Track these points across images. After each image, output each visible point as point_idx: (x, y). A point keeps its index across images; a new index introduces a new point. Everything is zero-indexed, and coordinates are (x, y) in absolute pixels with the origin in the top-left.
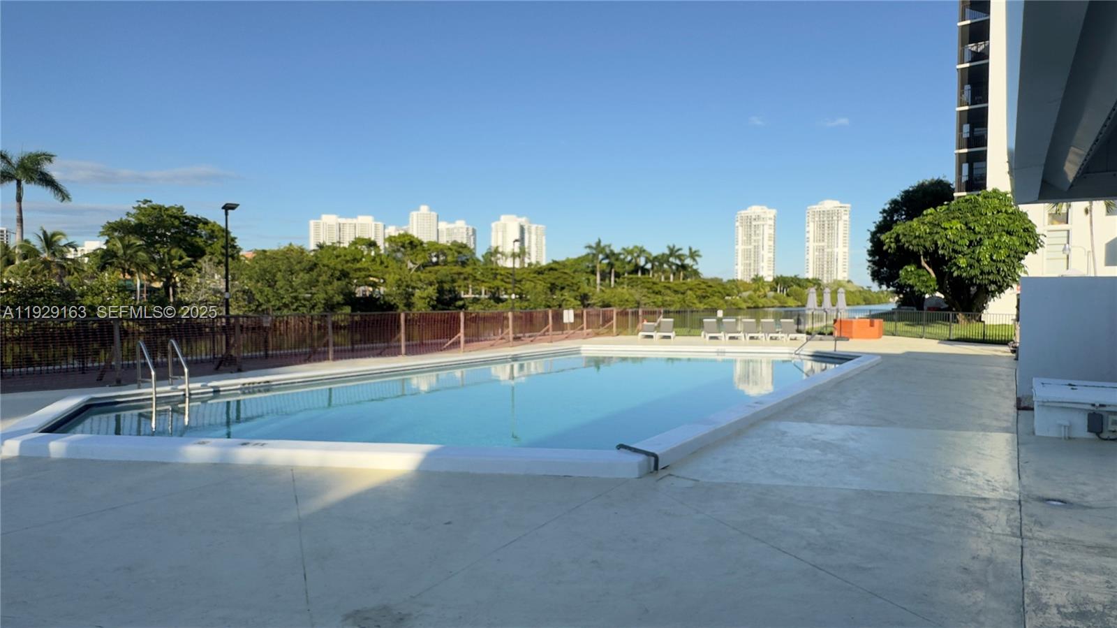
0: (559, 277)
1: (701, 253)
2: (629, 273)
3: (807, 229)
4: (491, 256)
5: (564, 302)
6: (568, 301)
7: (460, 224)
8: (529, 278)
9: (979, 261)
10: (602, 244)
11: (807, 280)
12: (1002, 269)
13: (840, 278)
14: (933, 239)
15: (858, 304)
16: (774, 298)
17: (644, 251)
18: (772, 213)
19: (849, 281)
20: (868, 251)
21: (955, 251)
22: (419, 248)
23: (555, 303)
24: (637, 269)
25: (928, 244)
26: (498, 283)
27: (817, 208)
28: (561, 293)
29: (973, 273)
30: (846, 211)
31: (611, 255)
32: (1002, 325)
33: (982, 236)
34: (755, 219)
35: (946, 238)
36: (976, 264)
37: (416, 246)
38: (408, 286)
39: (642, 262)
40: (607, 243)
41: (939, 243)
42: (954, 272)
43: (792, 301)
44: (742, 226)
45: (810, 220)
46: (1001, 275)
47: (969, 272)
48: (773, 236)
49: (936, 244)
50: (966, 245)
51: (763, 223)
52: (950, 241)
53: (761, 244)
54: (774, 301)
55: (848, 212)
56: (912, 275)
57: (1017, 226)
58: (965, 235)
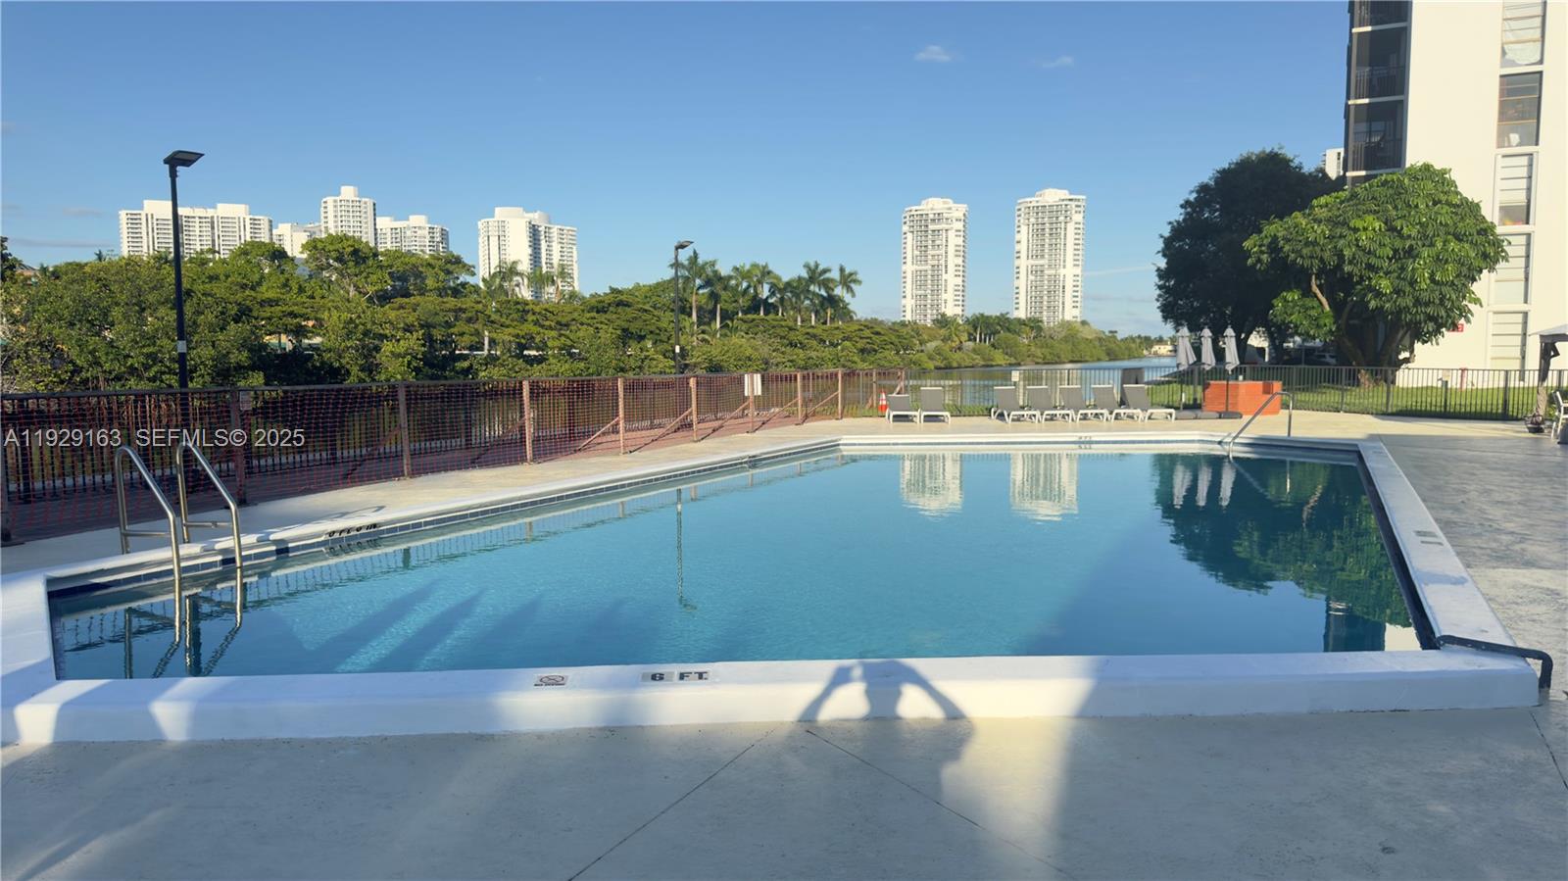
0: (635, 318)
1: (859, 277)
2: (745, 312)
3: (1018, 237)
4: (503, 279)
5: (646, 362)
6: (653, 359)
7: (418, 220)
8: (585, 320)
9: (1413, 283)
10: (700, 261)
11: (1019, 320)
12: (1448, 296)
13: (1068, 317)
14: (1335, 247)
15: (1099, 360)
16: (974, 351)
17: (769, 273)
18: (959, 210)
19: (1084, 323)
20: (1158, 270)
21: (1370, 267)
22: (370, 262)
23: (633, 363)
24: (756, 304)
25: (1327, 255)
26: (529, 328)
27: (1034, 201)
28: (639, 346)
29: (1402, 302)
30: (1079, 206)
31: (714, 280)
32: (1427, 387)
33: (1413, 242)
34: (933, 220)
35: (1358, 245)
36: (1408, 289)
37: (365, 259)
38: (366, 333)
39: (765, 292)
40: (711, 258)
41: (1346, 253)
42: (1369, 302)
43: (1001, 357)
44: (913, 232)
45: (1022, 221)
46: (1446, 307)
47: (1395, 302)
48: (962, 248)
49: (1340, 256)
50: (1388, 257)
51: (947, 227)
52: (1364, 250)
53: (942, 262)
54: (975, 357)
55: (1082, 209)
56: (1294, 307)
57: (1468, 226)
58: (1387, 241)
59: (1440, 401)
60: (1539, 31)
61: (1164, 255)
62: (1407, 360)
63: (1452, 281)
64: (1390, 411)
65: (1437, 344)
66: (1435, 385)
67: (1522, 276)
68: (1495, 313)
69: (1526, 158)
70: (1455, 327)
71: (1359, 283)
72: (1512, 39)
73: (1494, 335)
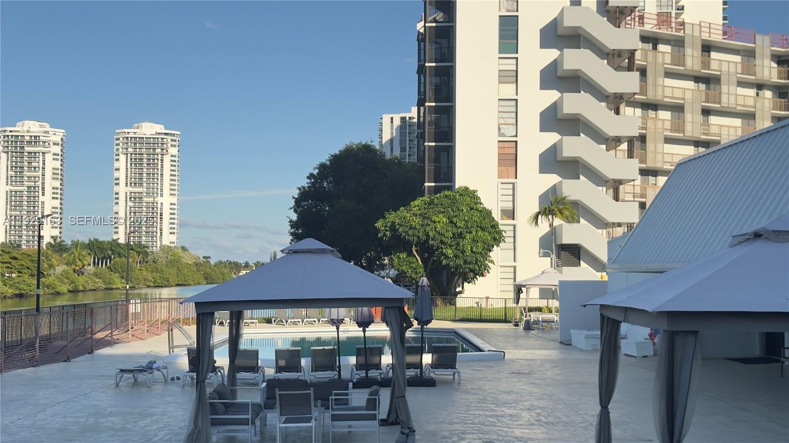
3: (116, 165)
9: (463, 252)
12: (479, 259)
13: (167, 243)
14: (425, 231)
16: (96, 274)
18: (56, 135)
19: (183, 249)
20: (290, 221)
21: (442, 242)
25: (421, 234)
27: (131, 132)
29: (460, 262)
30: (175, 141)
33: (462, 230)
34: (29, 142)
35: (436, 230)
36: (461, 255)
41: (430, 234)
42: (442, 261)
43: (118, 281)
44: (8, 152)
45: (121, 150)
46: (478, 265)
47: (455, 262)
48: (59, 172)
49: (428, 236)
50: (450, 237)
51: (43, 149)
52: (439, 233)
53: (39, 184)
54: (97, 280)
55: (176, 143)
56: (403, 262)
57: (486, 223)
58: (449, 229)
59: (478, 314)
60: (515, 120)
61: (295, 211)
62: (460, 292)
63: (481, 252)
64: (456, 319)
65: (475, 284)
66: (474, 306)
67: (513, 247)
68: (501, 267)
69: (512, 185)
70: (483, 275)
71: (437, 250)
72: (503, 122)
73: (501, 278)
